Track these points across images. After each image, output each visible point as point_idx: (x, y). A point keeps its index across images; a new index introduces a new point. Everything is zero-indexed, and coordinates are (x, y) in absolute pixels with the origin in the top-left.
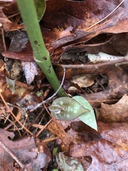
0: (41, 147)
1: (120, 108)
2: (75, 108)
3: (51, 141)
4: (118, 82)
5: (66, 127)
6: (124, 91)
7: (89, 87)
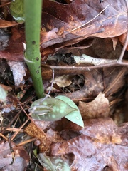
0: (17, 152)
1: (96, 105)
2: (61, 108)
3: (26, 144)
4: (93, 82)
5: (45, 127)
6: (98, 89)
7: (66, 87)
